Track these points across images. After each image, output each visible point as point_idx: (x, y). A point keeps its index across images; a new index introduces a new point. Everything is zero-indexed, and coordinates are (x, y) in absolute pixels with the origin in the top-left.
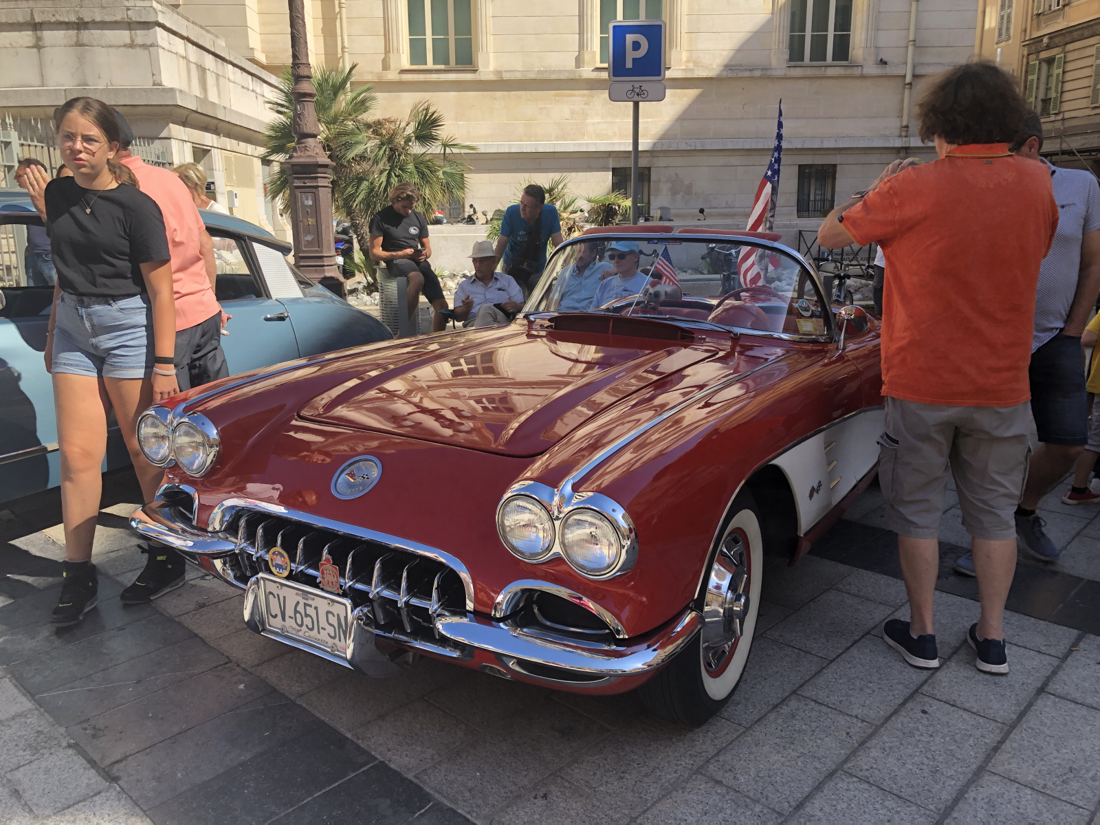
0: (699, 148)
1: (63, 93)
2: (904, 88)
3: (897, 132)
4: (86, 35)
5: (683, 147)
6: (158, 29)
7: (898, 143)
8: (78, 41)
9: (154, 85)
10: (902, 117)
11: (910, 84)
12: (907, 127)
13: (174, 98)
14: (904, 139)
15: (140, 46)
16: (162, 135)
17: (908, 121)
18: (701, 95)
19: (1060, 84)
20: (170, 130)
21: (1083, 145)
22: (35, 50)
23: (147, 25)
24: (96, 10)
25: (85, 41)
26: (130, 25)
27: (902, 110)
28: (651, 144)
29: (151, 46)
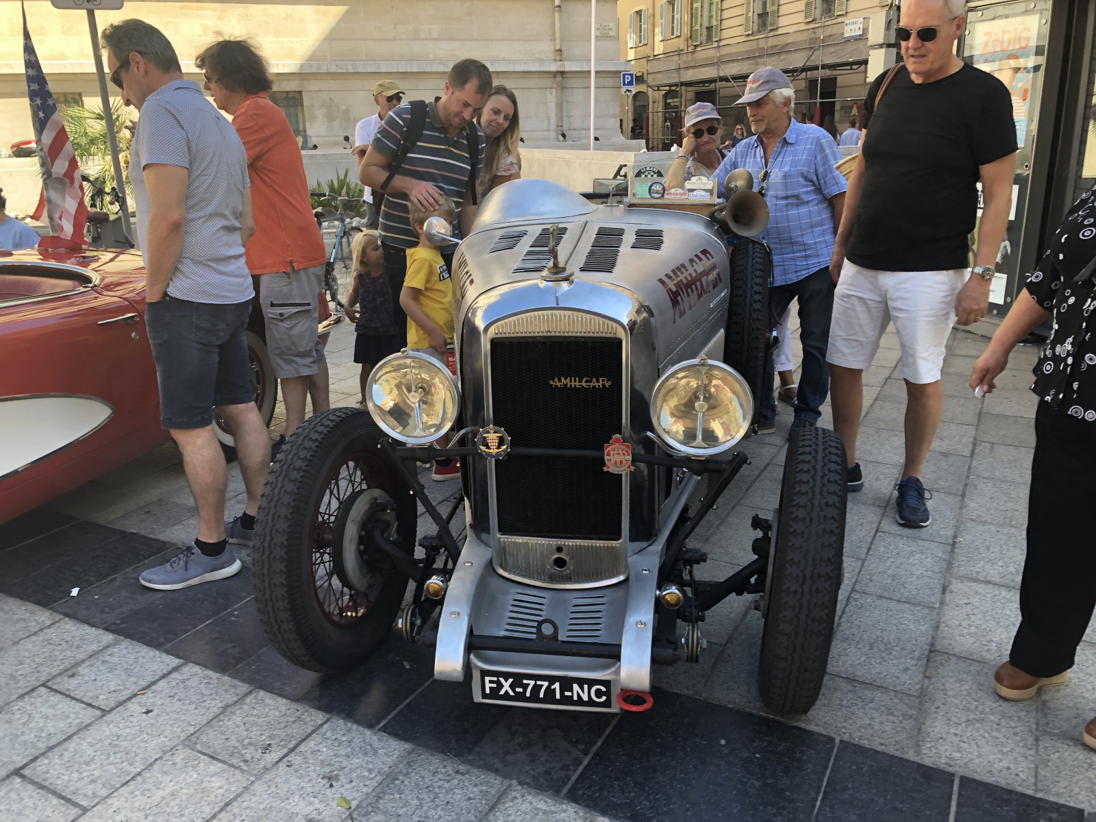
0: (351, 70)
2: (554, 11)
3: (552, 56)
5: (334, 69)
7: (554, 67)
10: (555, 40)
11: (559, 7)
12: (560, 50)
14: (559, 63)
17: (561, 45)
18: (347, 13)
19: (719, 12)
21: (740, 70)
27: (554, 33)
28: (298, 67)
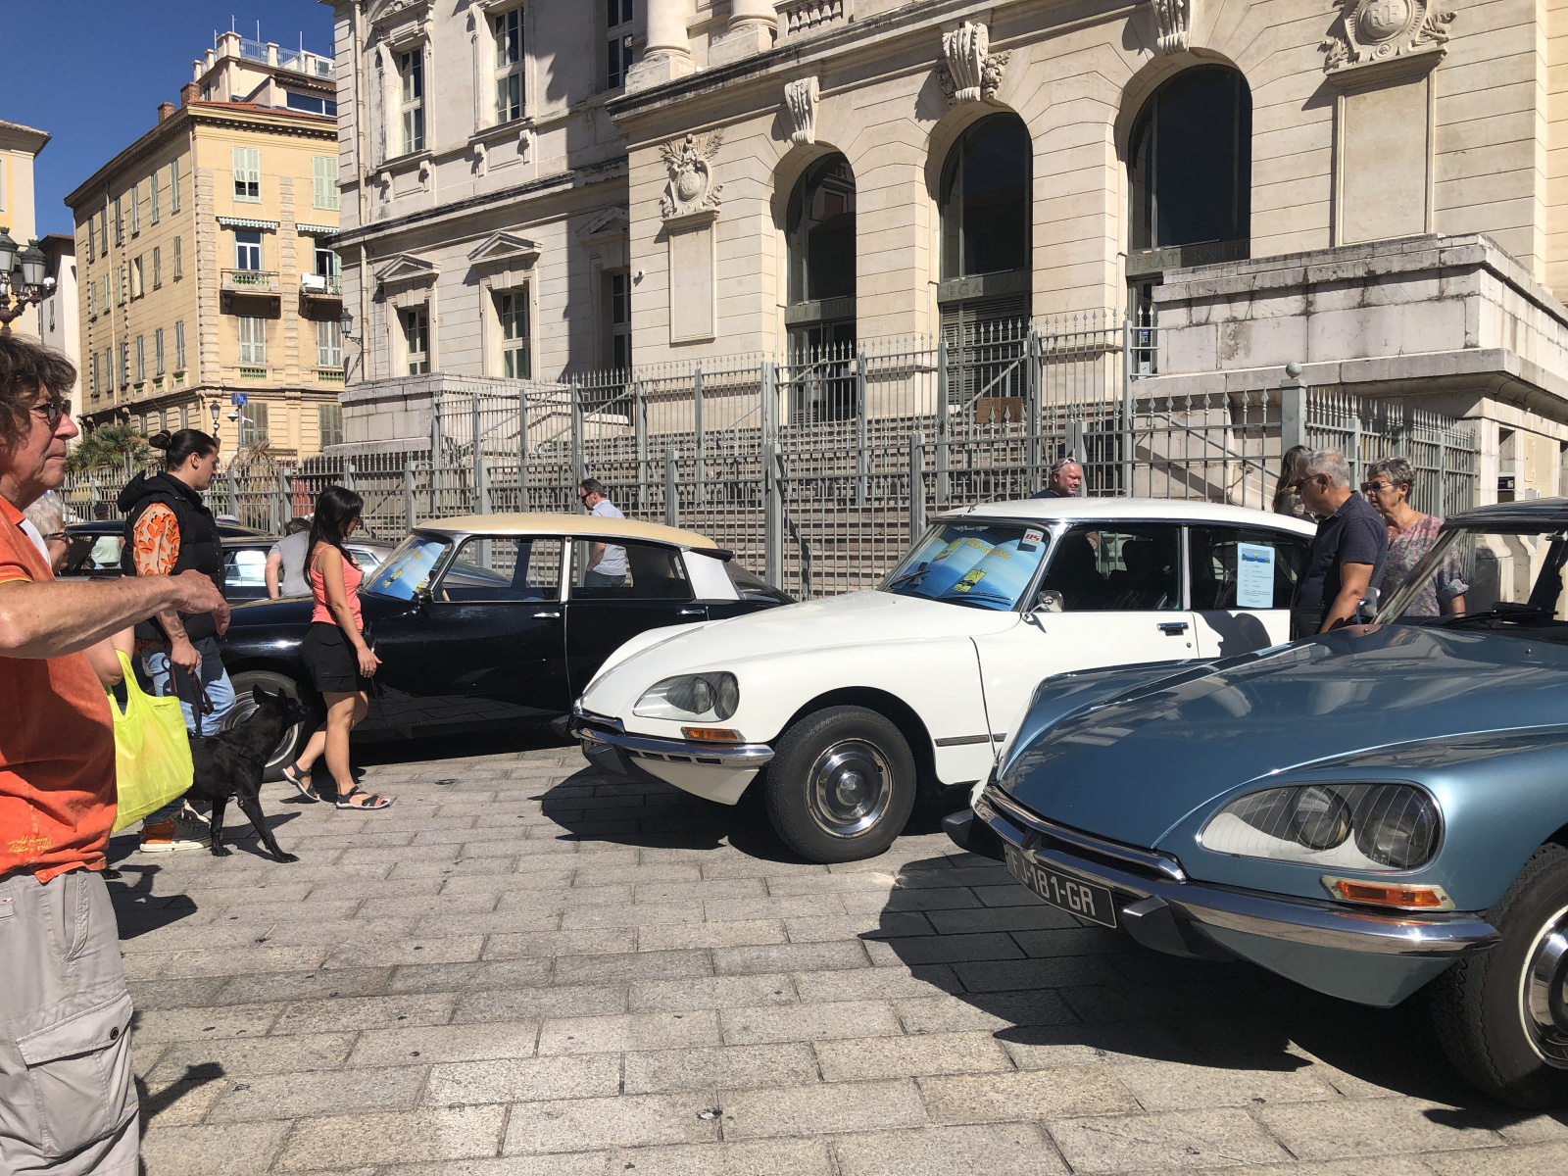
1: (1337, 368)
4: (1375, 293)
6: (1482, 272)
8: (1363, 301)
9: (1466, 347)
13: (1500, 362)
15: (1453, 297)
16: (1469, 414)
20: (1481, 406)
22: (1303, 318)
23: (1467, 269)
24: (1394, 258)
25: (1373, 300)
26: (1441, 272)
29: (1469, 295)
